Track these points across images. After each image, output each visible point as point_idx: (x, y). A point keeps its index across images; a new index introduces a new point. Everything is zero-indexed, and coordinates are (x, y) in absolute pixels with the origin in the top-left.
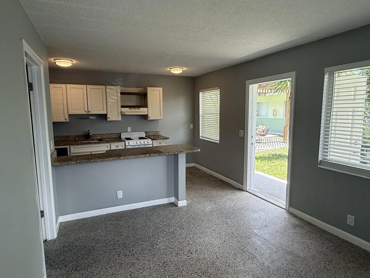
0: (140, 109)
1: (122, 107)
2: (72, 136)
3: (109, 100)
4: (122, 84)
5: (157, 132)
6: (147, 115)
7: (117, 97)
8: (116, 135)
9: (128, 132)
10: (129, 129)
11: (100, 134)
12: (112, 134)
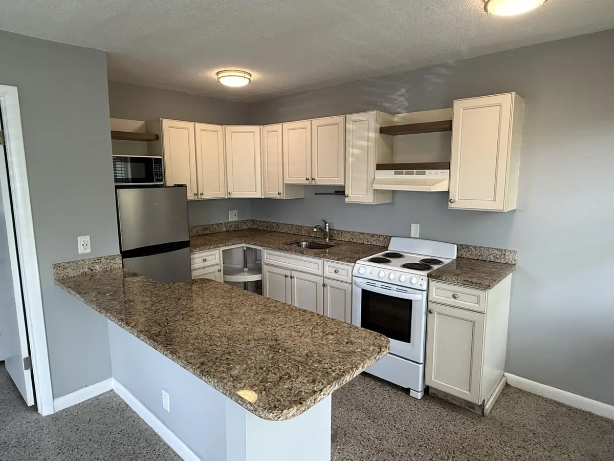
0: (424, 173)
1: (380, 167)
2: (305, 228)
3: (350, 150)
4: (406, 104)
5: (503, 252)
6: (447, 192)
7: (368, 141)
8: (381, 239)
9: (410, 237)
10: (415, 230)
11: (349, 232)
12: (373, 236)
